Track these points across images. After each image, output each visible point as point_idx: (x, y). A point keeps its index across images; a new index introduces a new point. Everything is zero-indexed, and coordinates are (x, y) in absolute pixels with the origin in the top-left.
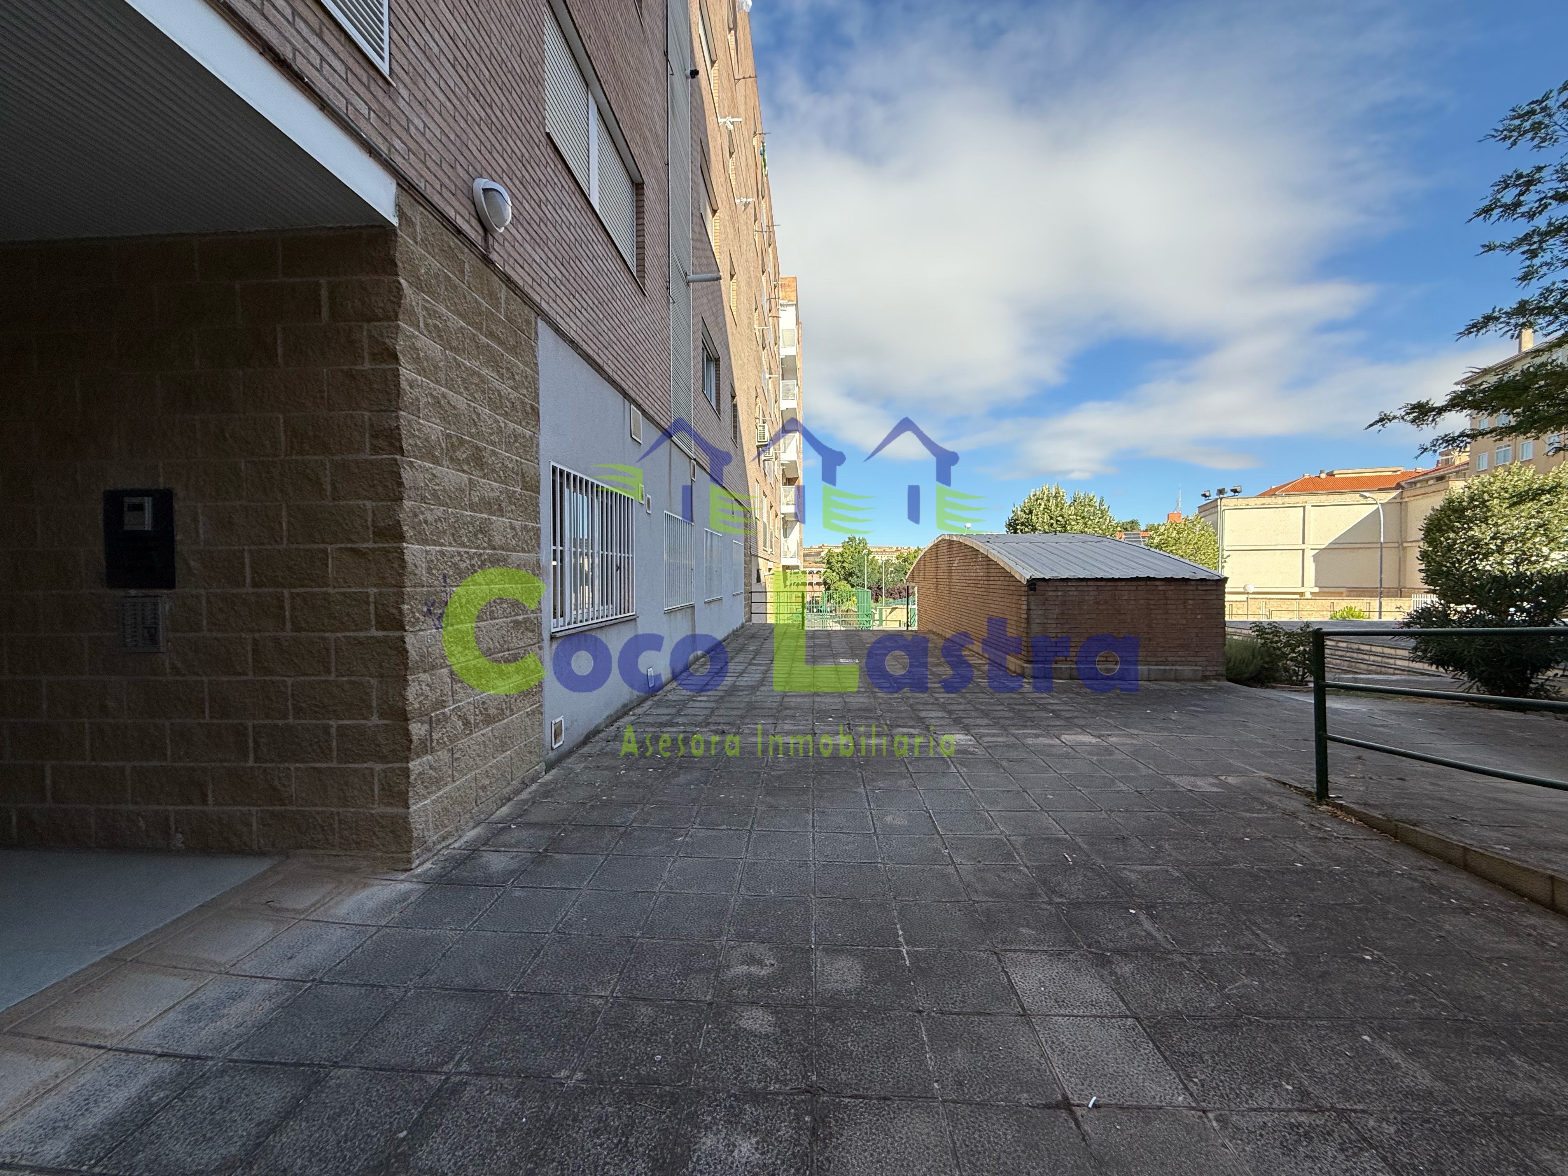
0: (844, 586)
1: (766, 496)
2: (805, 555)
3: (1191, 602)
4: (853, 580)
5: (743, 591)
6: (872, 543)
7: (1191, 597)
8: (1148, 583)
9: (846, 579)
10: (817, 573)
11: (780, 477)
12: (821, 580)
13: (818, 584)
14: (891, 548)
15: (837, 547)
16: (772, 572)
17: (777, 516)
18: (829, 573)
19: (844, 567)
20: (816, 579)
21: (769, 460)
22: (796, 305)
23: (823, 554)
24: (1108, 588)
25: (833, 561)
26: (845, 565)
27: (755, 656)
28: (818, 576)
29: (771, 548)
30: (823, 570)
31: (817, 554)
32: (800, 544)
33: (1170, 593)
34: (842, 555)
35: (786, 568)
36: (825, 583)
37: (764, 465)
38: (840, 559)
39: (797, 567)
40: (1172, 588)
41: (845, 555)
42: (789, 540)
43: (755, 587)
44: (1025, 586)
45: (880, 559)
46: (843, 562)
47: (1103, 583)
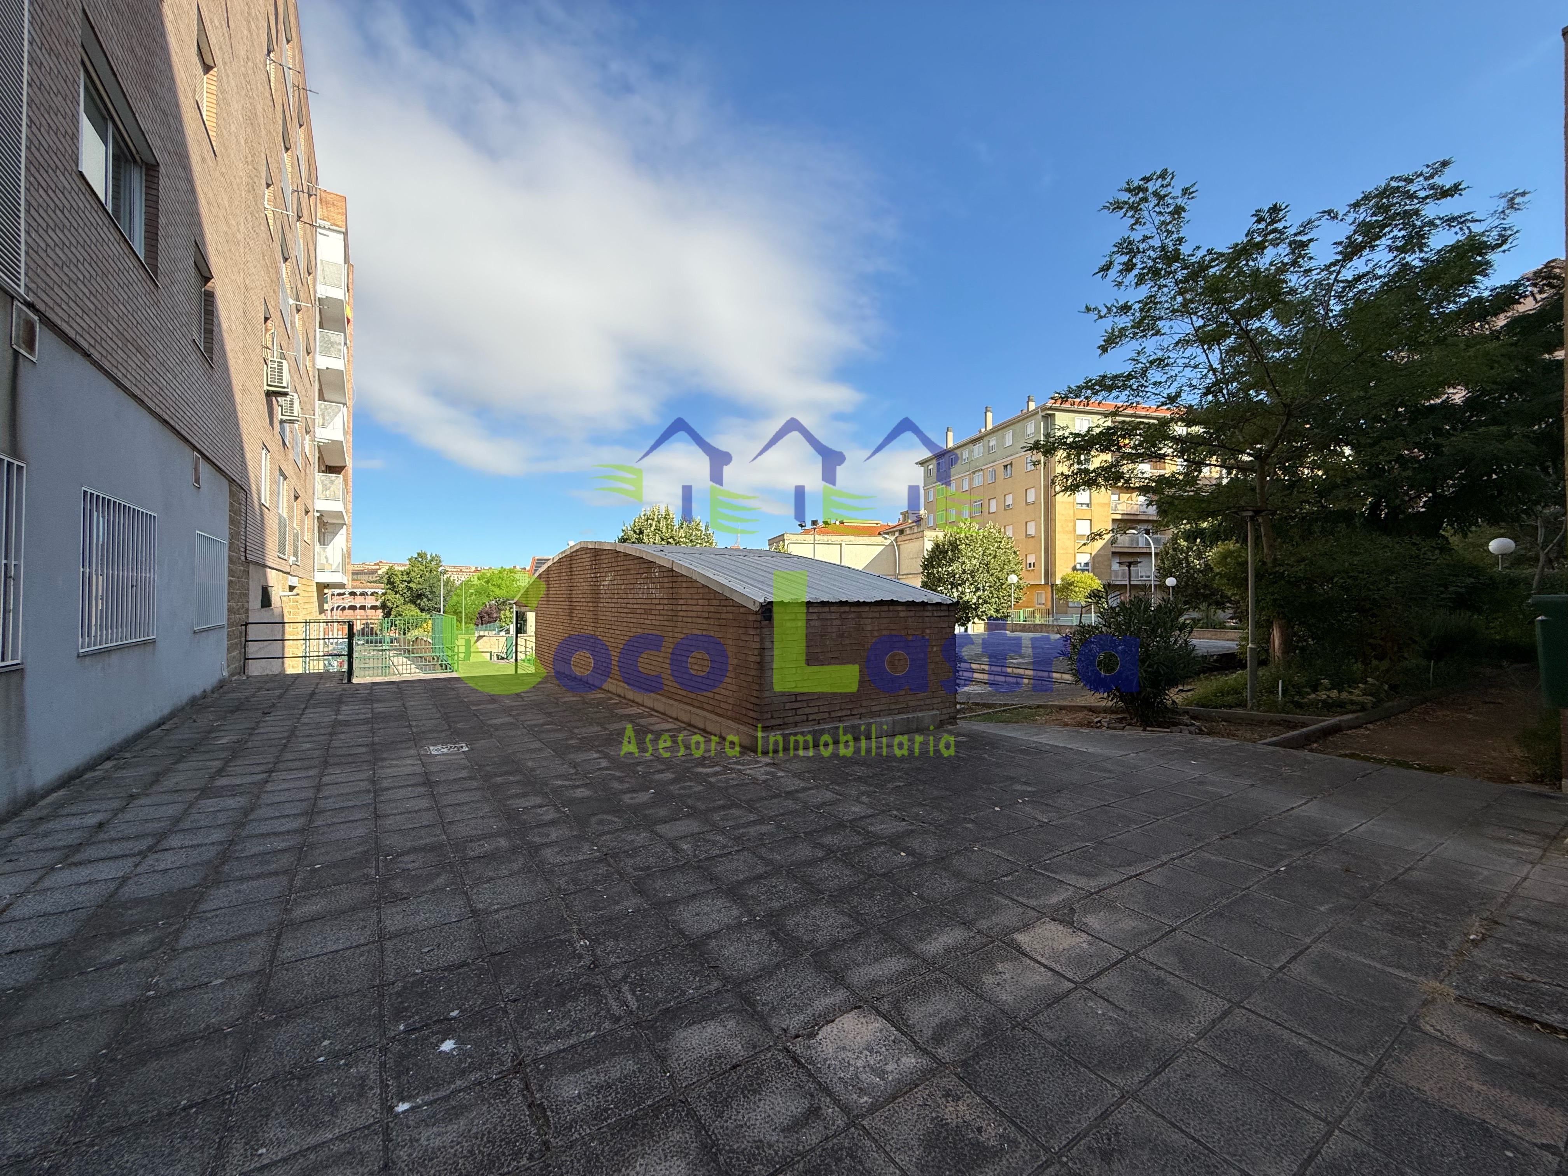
0: (411, 611)
1: (285, 478)
2: (354, 573)
3: (928, 631)
4: (424, 602)
5: (225, 623)
6: (447, 562)
7: (928, 625)
8: (891, 608)
9: (414, 603)
10: (372, 594)
11: (314, 458)
12: (378, 604)
13: (374, 608)
14: (467, 568)
15: (400, 565)
16: (295, 591)
17: (307, 512)
18: (391, 596)
19: (410, 588)
20: (370, 601)
21: (292, 422)
22: (345, 234)
23: (380, 572)
24: (852, 615)
25: (397, 580)
26: (412, 585)
27: (227, 762)
28: (374, 598)
29: (296, 555)
30: (380, 592)
31: (373, 572)
32: (347, 555)
33: (910, 620)
34: (408, 574)
35: (322, 587)
36: (384, 606)
37: (283, 429)
38: (405, 578)
39: (342, 586)
40: (912, 614)
41: (413, 574)
42: (329, 548)
43: (256, 613)
44: (757, 613)
45: (458, 579)
46: (409, 582)
47: (847, 609)
